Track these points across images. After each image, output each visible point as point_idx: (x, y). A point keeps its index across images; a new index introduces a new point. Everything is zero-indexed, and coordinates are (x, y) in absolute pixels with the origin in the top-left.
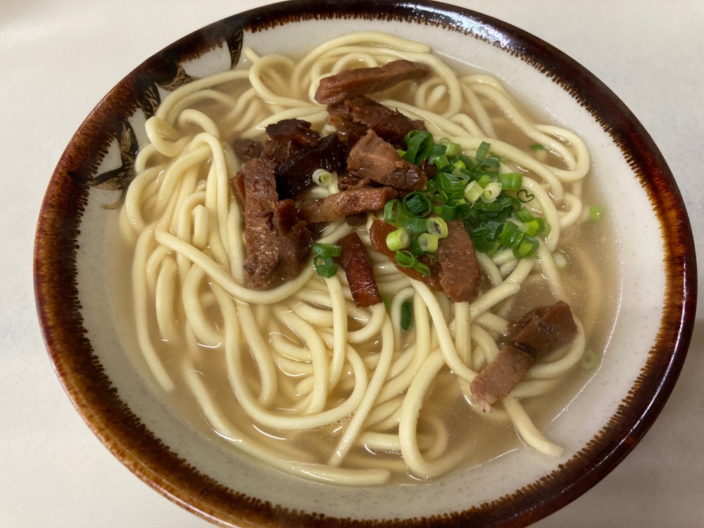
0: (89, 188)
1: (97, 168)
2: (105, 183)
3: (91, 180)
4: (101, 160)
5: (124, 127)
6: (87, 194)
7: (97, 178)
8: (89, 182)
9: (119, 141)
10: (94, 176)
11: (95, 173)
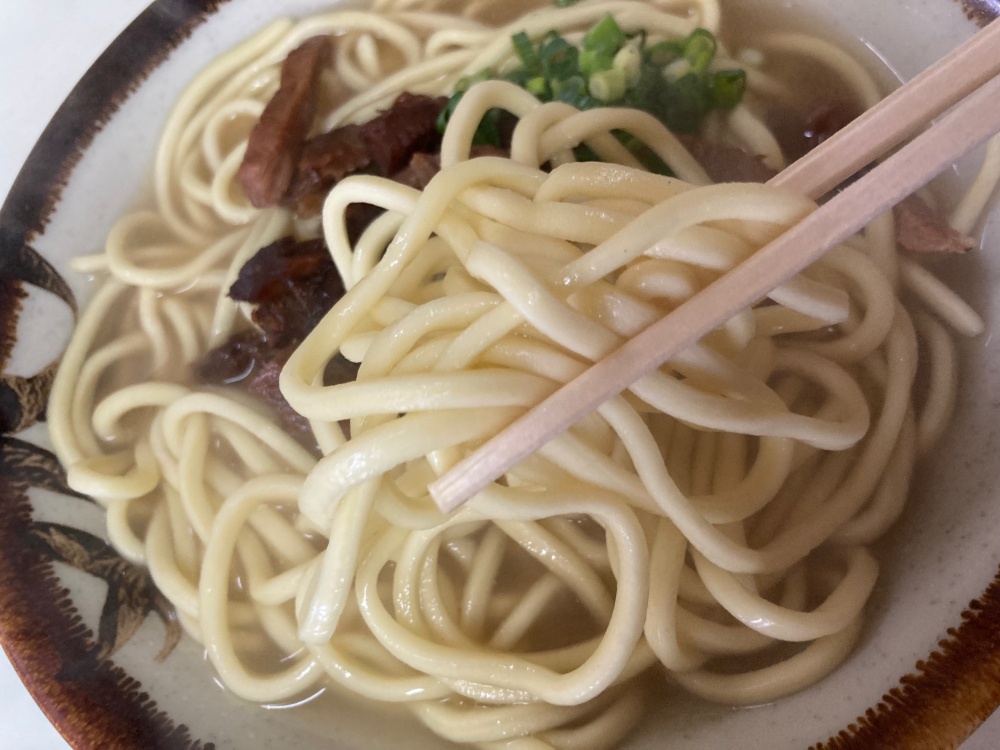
0: (111, 663)
1: (83, 627)
2: (120, 630)
3: (98, 648)
4: (74, 610)
5: (43, 535)
6: (121, 673)
7: (101, 638)
8: (101, 656)
9: (61, 559)
10: (95, 639)
11: (90, 633)
